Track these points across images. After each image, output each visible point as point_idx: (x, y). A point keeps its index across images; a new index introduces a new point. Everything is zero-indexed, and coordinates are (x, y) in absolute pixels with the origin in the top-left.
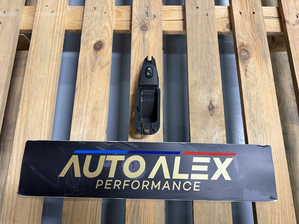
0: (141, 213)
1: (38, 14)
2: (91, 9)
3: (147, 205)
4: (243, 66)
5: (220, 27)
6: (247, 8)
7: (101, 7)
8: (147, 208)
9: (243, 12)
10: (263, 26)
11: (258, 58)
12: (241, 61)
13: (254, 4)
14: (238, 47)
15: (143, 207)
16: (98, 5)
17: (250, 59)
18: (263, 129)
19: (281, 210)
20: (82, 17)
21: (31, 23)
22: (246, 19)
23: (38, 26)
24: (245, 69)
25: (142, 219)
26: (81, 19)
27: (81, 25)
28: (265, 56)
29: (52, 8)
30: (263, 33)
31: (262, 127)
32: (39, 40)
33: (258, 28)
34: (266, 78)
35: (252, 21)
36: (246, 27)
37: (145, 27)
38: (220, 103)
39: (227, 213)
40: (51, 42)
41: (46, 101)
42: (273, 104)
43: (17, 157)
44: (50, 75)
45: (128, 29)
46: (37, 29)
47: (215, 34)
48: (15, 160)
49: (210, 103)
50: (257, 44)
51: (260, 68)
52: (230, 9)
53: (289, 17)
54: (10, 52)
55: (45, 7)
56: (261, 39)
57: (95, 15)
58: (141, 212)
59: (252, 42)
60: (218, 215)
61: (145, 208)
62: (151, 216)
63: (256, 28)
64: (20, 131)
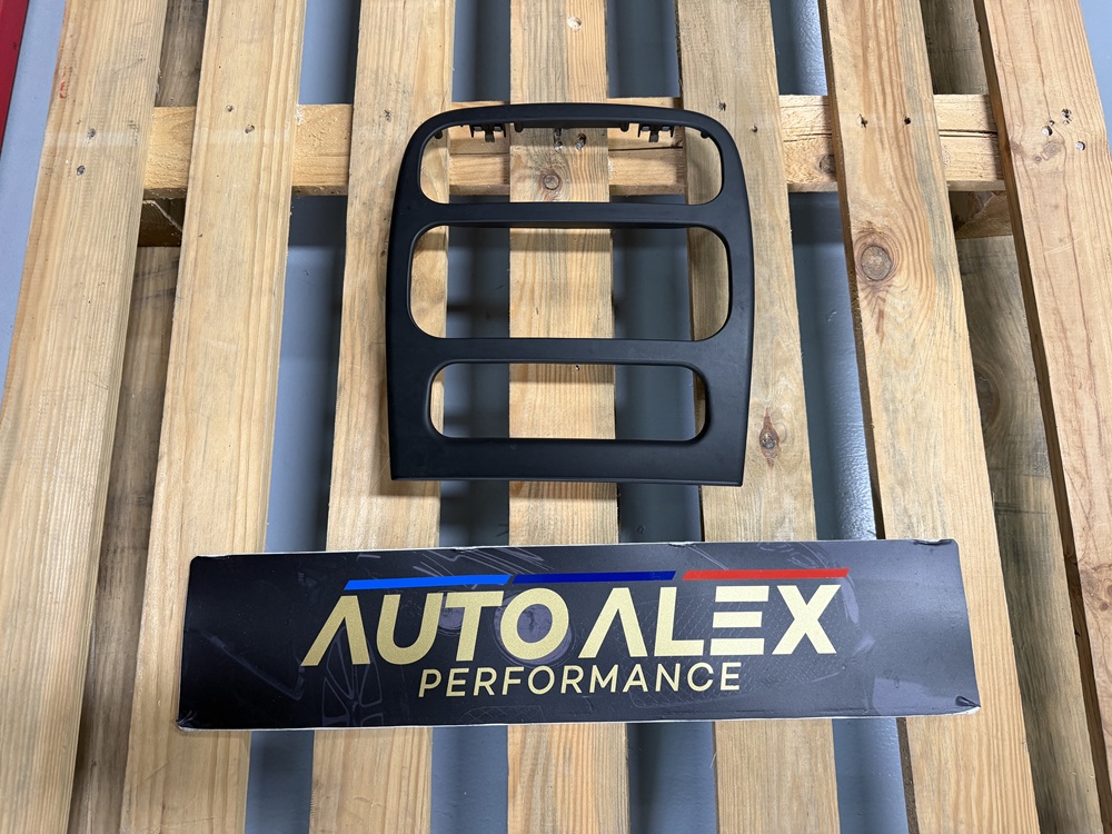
0: (556, 776)
1: (201, 136)
2: (376, 117)
3: (574, 750)
4: (870, 301)
5: (796, 168)
6: (885, 103)
7: (405, 108)
8: (574, 761)
9: (872, 119)
10: (938, 164)
11: (918, 273)
12: (864, 286)
13: (909, 91)
14: (854, 238)
15: (561, 756)
16: (396, 101)
17: (894, 279)
18: (935, 504)
19: (989, 760)
20: (345, 142)
21: (181, 165)
22: (882, 142)
23: (204, 178)
24: (877, 310)
25: (559, 795)
26: (344, 150)
27: (343, 171)
28: (943, 266)
29: (246, 115)
30: (937, 191)
31: (931, 498)
32: (212, 225)
33: (920, 174)
34: (946, 339)
35: (901, 146)
36: (881, 168)
37: (552, 179)
38: (796, 423)
39: (821, 770)
40: (249, 233)
41: (244, 426)
42: (969, 421)
43: (162, 609)
44: (251, 343)
45: (497, 181)
46: (203, 190)
47: (779, 196)
48: (156, 618)
49: (765, 426)
50: (918, 228)
51: (926, 306)
52: (830, 105)
53: (1024, 131)
54: (120, 268)
55: (225, 114)
56: (931, 210)
57: (388, 138)
58: (557, 773)
59: (900, 221)
60: (794, 777)
61: (567, 758)
62: (587, 784)
63: (914, 172)
64: (166, 526)
